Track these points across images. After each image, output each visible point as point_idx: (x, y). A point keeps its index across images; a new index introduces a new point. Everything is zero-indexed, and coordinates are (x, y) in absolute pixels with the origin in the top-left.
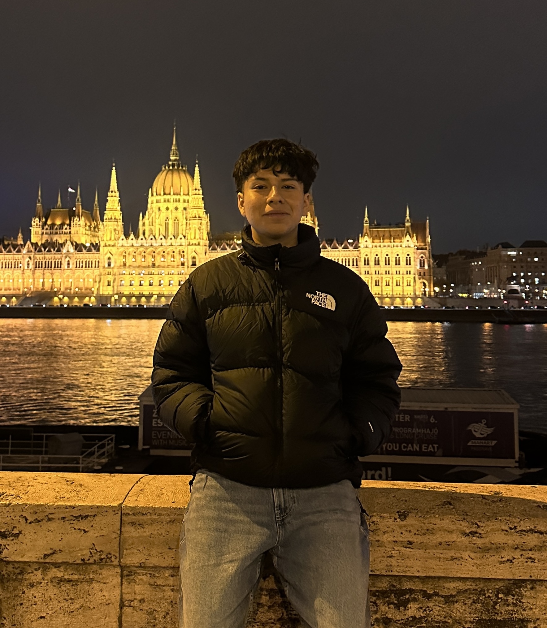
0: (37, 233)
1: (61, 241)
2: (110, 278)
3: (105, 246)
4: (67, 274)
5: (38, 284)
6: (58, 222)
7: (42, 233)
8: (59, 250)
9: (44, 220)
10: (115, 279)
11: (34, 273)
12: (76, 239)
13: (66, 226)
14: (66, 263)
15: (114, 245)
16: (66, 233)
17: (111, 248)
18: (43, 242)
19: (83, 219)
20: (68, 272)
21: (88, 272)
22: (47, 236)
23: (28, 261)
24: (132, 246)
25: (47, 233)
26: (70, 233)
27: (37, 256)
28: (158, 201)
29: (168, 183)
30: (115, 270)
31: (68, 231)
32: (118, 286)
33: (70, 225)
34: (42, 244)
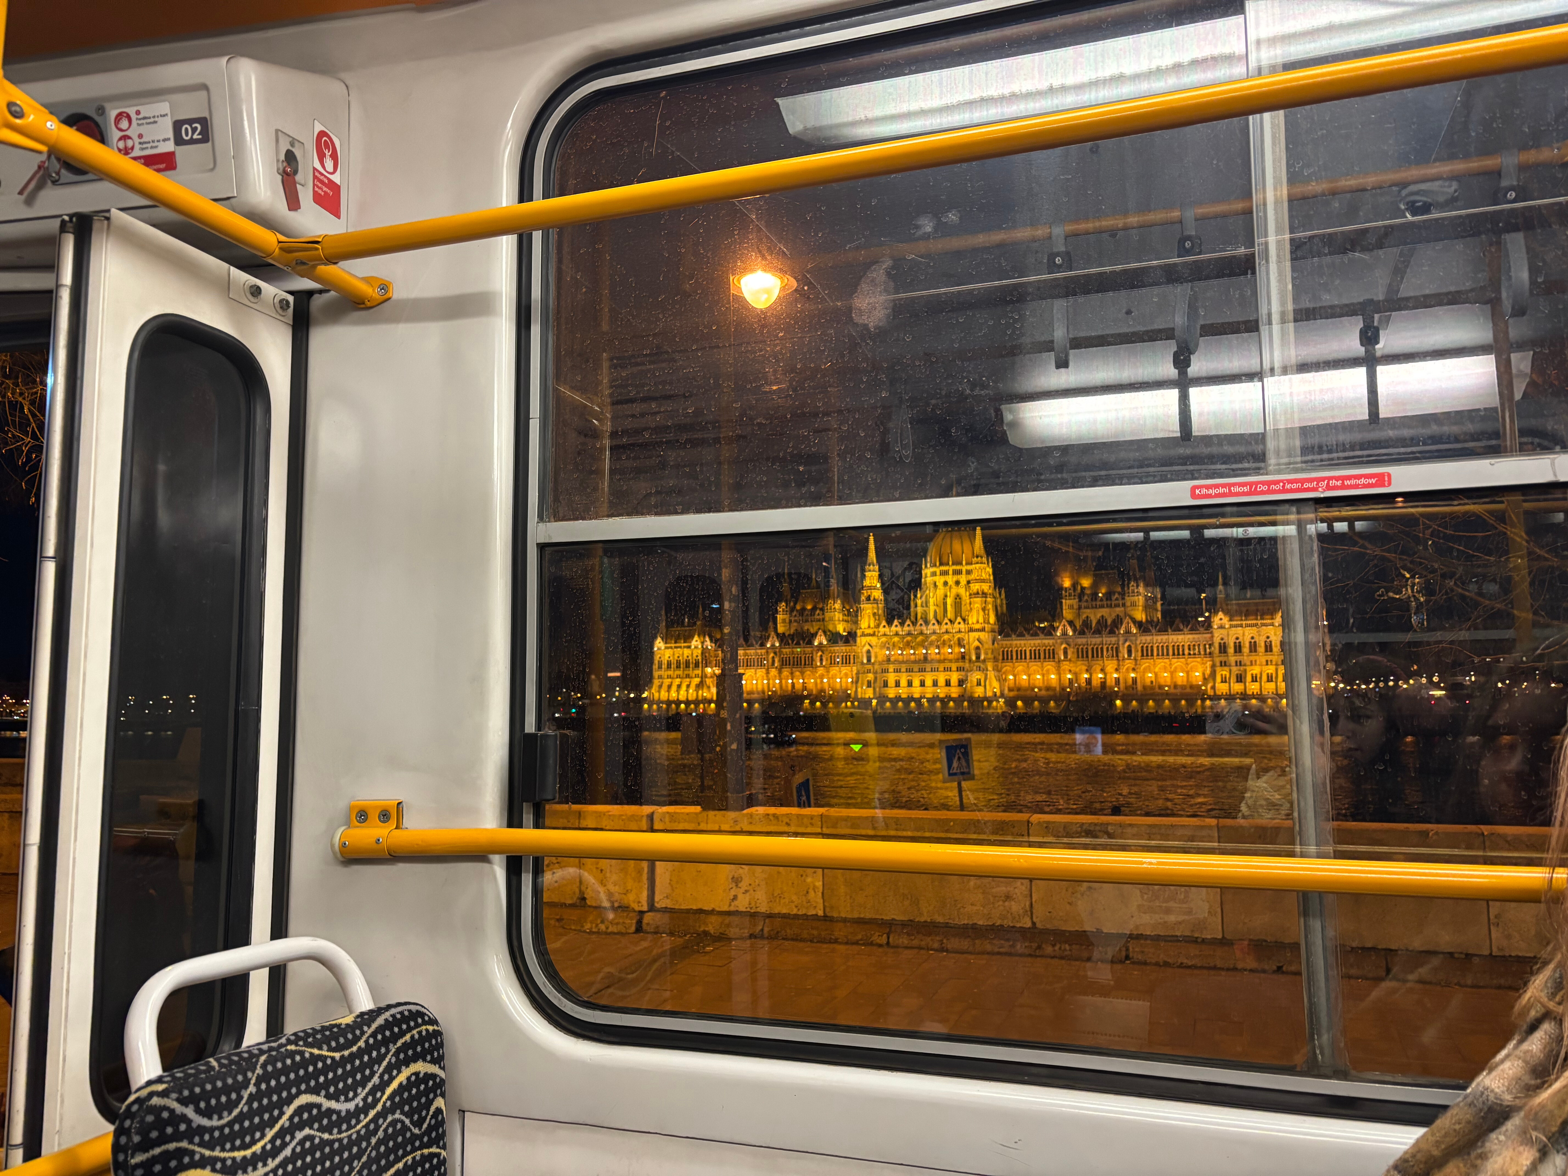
0: (784, 621)
1: (812, 631)
2: (870, 677)
3: (863, 635)
4: (820, 672)
5: (787, 686)
6: (809, 607)
7: (790, 621)
8: (810, 643)
9: (792, 604)
10: (876, 678)
11: (780, 672)
12: (831, 627)
13: (818, 611)
14: (818, 659)
15: (873, 635)
16: (819, 620)
17: (870, 638)
18: (792, 631)
19: (839, 602)
20: (821, 671)
21: (845, 670)
22: (795, 624)
23: (773, 657)
24: (897, 634)
25: (795, 621)
26: (823, 620)
27: (784, 650)
28: (934, 574)
29: (946, 549)
30: (876, 667)
31: (821, 617)
32: (880, 688)
33: (822, 609)
34: (789, 635)
